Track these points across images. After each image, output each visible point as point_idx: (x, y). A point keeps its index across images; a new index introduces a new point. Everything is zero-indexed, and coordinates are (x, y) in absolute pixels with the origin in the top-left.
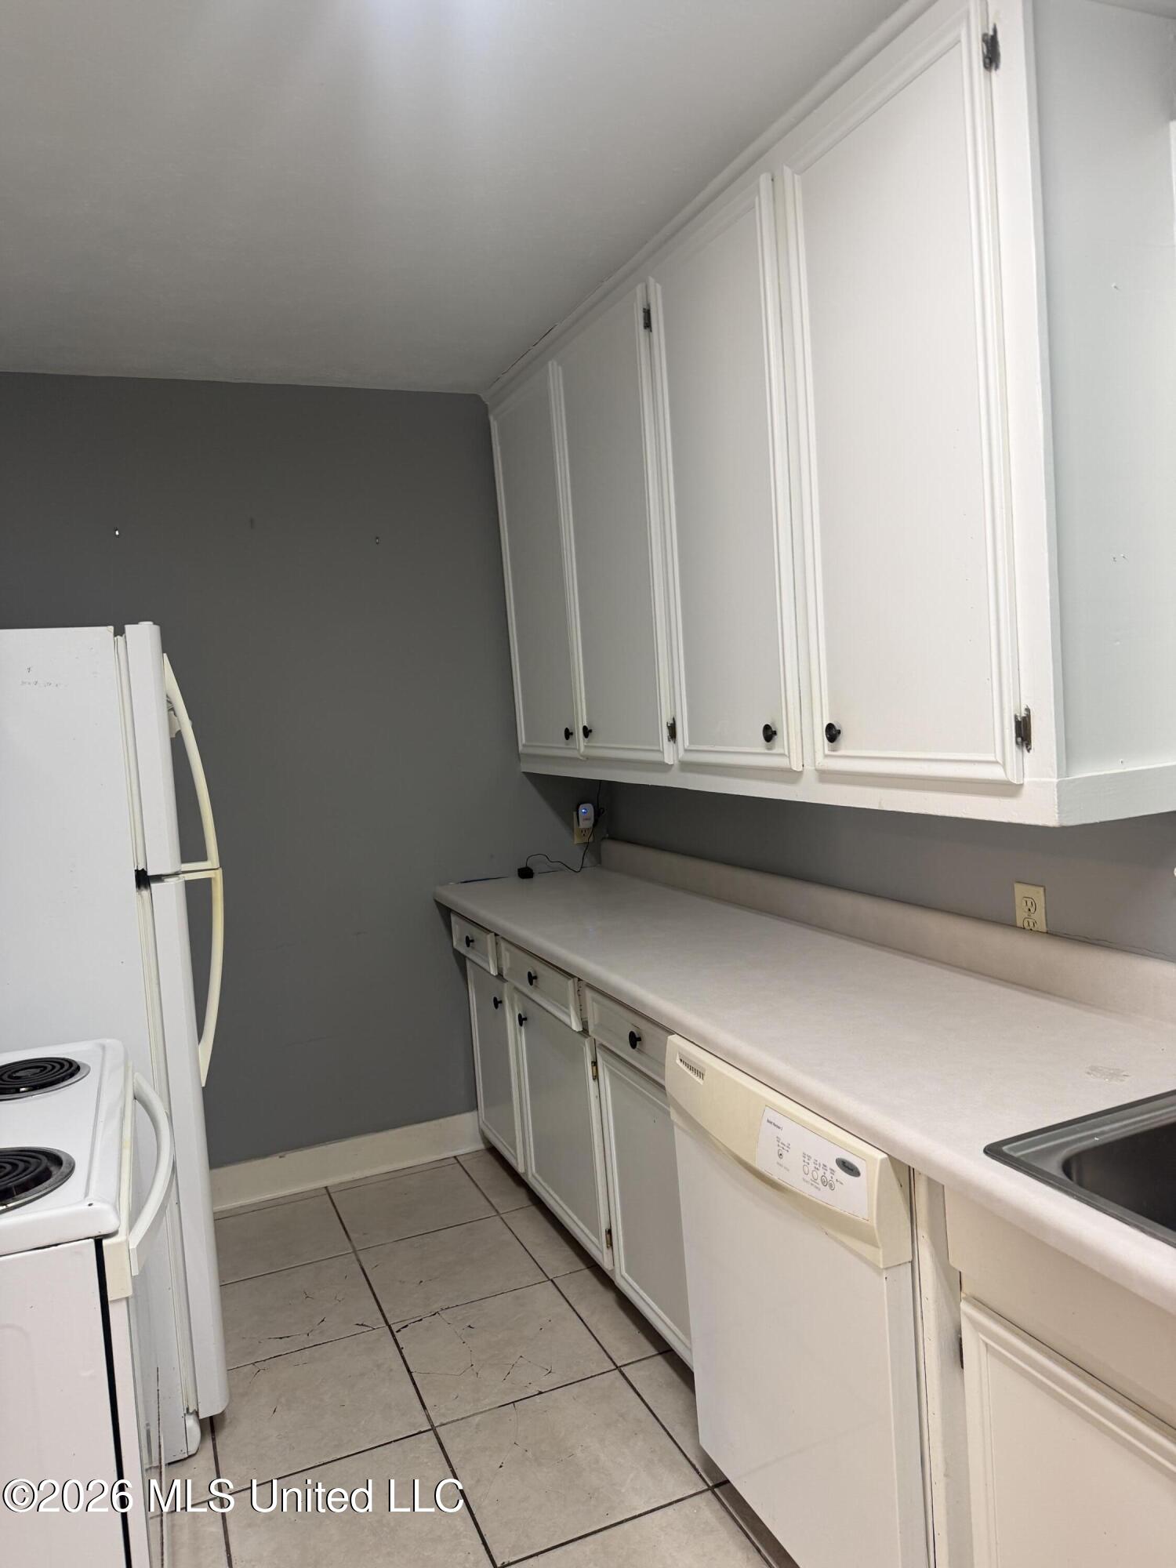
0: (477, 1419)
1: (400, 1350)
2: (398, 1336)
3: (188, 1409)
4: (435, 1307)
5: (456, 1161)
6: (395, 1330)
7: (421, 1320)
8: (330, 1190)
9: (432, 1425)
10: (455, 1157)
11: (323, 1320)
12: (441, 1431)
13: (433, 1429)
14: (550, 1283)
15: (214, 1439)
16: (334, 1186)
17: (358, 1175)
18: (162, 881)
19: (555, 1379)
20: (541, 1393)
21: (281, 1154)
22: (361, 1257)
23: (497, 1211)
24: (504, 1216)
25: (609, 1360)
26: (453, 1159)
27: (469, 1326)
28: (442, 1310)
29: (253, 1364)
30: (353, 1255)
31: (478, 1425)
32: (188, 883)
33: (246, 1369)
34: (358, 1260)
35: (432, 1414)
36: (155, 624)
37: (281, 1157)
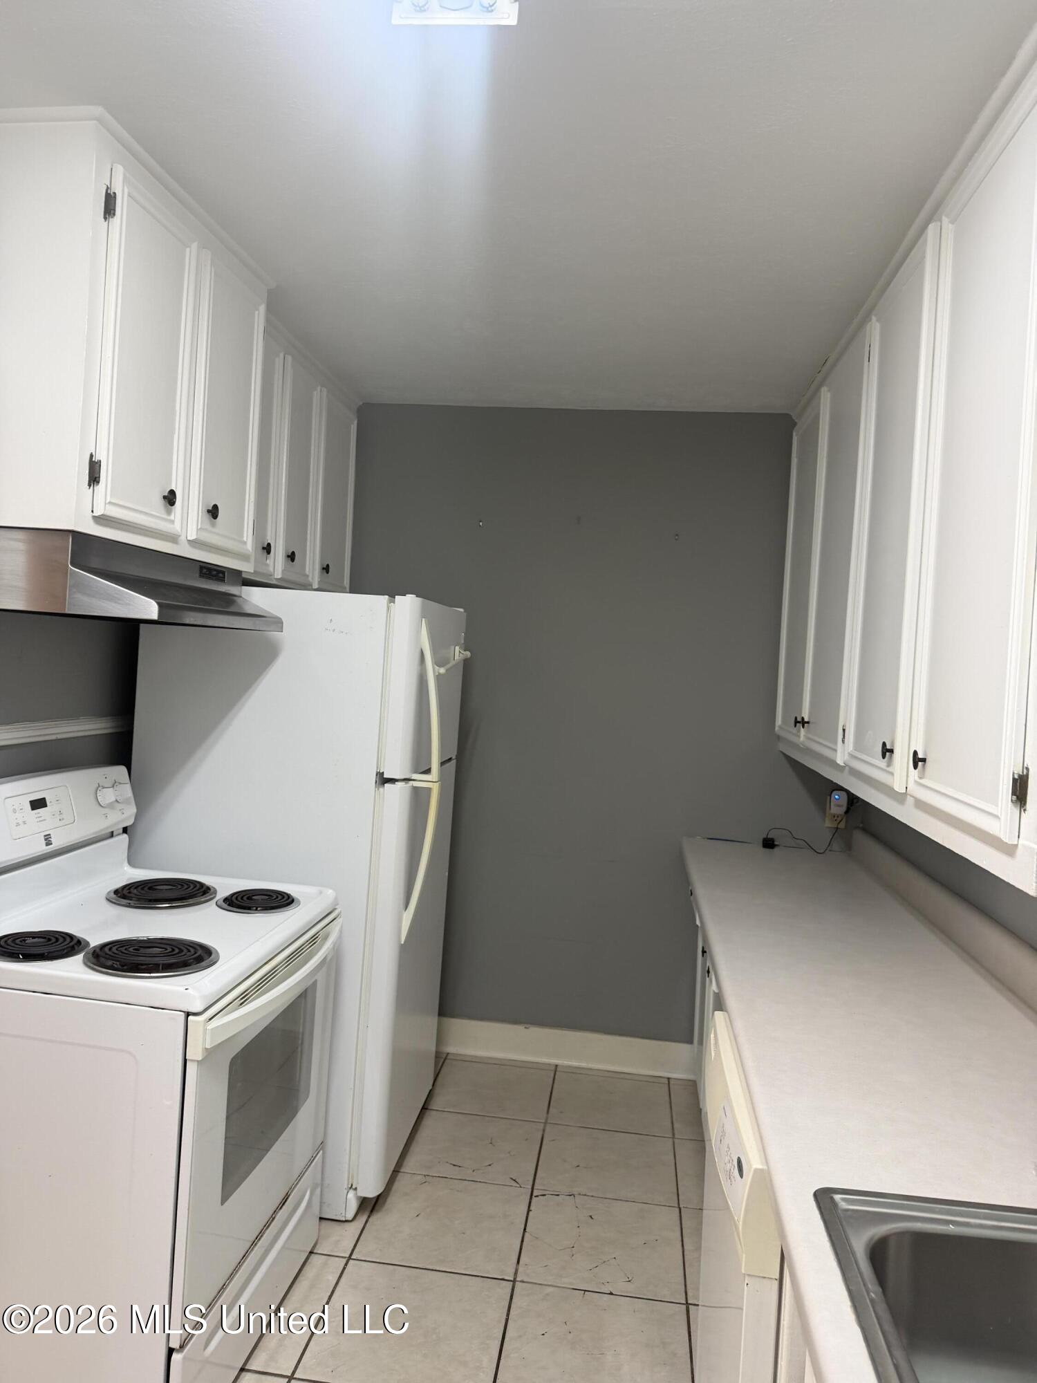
0: (551, 1289)
1: (529, 1210)
2: (534, 1199)
3: (352, 1185)
4: (575, 1191)
5: (667, 1082)
6: (535, 1194)
7: (558, 1195)
8: (558, 1069)
9: (515, 1279)
10: (669, 1079)
11: (490, 1165)
12: (517, 1284)
13: (514, 1281)
14: (677, 1210)
15: (369, 1217)
16: (563, 1066)
17: (584, 1065)
18: (394, 783)
19: (630, 1289)
20: (611, 1294)
21: (527, 1026)
22: (548, 1128)
23: (674, 1134)
24: (676, 1141)
25: (684, 1294)
26: (666, 1080)
27: (591, 1217)
28: (580, 1194)
29: (425, 1176)
30: (542, 1125)
31: (548, 1295)
32: (415, 789)
33: (420, 1177)
34: (544, 1130)
35: (521, 1269)
36: (417, 597)
37: (525, 1028)
